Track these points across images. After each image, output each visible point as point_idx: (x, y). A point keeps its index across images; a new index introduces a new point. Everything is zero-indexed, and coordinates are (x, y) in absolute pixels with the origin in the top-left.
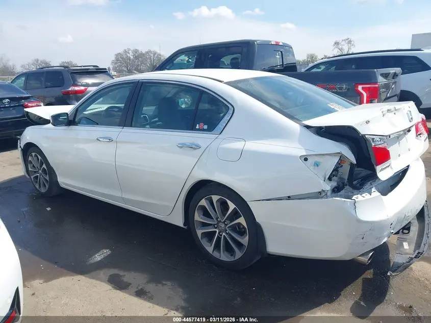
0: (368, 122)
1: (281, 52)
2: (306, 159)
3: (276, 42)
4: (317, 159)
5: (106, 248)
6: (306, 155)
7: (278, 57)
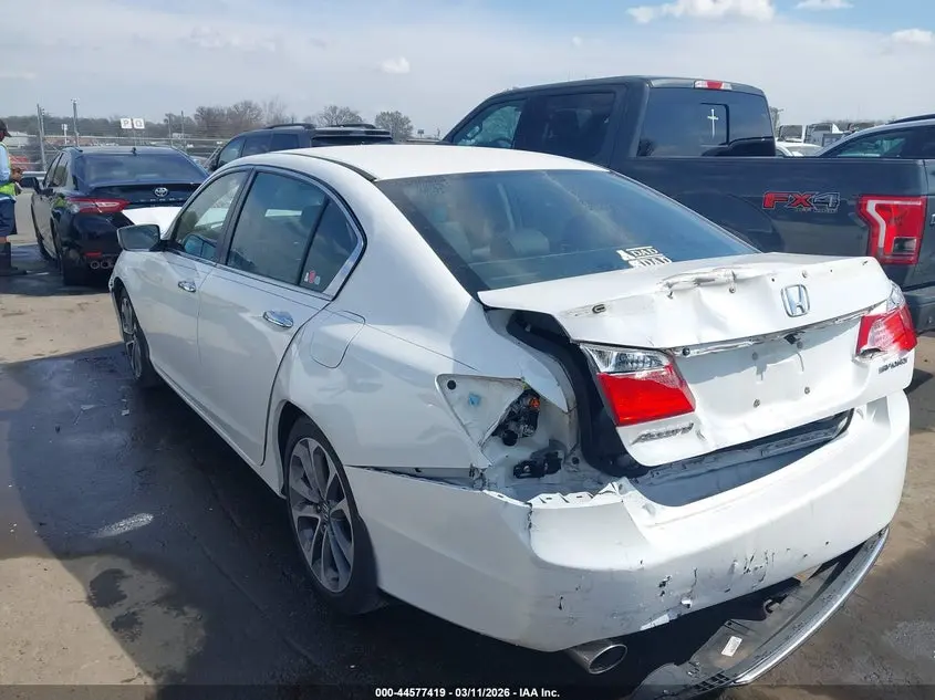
0: (599, 309)
1: (726, 107)
2: (452, 385)
3: (710, 83)
4: (477, 388)
5: (150, 514)
6: (453, 376)
7: (713, 118)
